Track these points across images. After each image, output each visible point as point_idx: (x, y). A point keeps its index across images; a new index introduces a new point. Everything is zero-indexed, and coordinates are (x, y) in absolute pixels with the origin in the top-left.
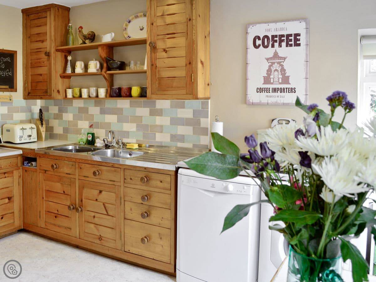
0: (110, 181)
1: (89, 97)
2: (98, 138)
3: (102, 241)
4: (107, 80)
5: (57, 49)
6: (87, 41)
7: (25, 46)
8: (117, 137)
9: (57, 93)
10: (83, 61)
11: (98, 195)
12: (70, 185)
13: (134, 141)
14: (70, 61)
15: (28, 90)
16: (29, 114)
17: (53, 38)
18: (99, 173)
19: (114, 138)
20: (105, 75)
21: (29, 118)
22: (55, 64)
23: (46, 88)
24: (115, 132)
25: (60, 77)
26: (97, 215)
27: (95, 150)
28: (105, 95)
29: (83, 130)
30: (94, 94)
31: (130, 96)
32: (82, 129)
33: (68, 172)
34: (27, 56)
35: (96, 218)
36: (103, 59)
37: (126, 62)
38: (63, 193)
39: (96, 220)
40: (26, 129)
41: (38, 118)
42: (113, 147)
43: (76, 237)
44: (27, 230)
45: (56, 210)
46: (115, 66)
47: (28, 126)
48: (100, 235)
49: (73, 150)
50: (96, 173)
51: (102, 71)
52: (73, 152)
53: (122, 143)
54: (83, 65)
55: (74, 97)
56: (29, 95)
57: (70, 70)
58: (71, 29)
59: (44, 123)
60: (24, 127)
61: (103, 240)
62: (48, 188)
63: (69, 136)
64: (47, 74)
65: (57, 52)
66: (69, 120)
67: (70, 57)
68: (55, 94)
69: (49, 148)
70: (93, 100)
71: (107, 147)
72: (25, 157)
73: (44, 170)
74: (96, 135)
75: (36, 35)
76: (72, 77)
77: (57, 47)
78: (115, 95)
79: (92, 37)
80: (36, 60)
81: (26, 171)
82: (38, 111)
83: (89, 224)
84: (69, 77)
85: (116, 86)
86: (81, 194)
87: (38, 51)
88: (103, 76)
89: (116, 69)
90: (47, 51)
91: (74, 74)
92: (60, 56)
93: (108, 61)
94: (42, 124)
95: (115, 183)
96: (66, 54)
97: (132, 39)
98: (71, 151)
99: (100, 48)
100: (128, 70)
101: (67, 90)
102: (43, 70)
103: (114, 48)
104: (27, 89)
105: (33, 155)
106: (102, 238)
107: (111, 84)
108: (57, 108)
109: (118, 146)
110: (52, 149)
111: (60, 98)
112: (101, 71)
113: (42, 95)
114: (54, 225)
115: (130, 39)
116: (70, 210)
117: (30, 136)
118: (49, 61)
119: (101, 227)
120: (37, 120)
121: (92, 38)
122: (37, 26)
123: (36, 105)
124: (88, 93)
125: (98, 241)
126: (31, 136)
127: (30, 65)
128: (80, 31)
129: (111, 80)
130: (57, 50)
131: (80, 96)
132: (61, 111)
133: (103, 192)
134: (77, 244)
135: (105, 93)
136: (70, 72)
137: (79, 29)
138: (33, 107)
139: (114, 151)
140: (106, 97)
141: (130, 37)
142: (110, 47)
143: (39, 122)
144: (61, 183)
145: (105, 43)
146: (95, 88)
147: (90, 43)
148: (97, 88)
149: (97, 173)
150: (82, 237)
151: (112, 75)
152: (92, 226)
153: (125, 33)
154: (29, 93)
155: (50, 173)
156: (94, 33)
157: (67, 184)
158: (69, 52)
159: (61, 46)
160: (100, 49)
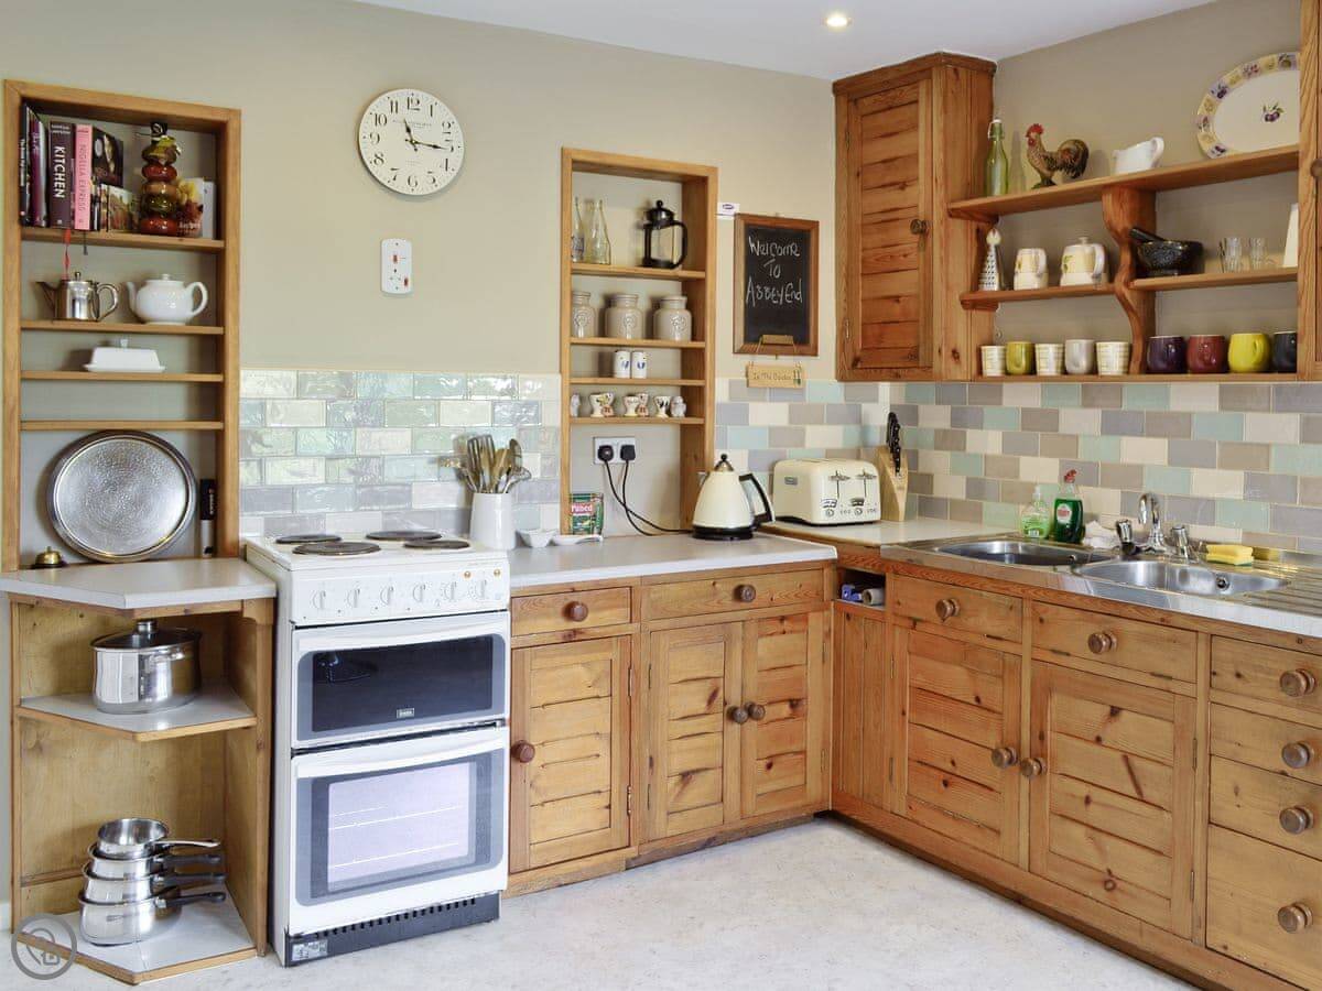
0: (1153, 674)
1: (1064, 371)
2: (1094, 518)
3: (1118, 894)
4: (1132, 311)
5: (953, 210)
6: (1057, 176)
7: (844, 203)
8: (1168, 519)
9: (951, 362)
10: (1041, 247)
11: (1104, 724)
12: (1002, 677)
13: (1235, 535)
14: (997, 247)
15: (854, 350)
16: (854, 429)
17: (938, 171)
18: (1111, 643)
19: (1155, 521)
20: (1128, 294)
21: (854, 442)
22: (945, 260)
23: (912, 342)
24: (1160, 500)
25: (960, 306)
26: (1096, 794)
27: (1083, 560)
28: (1122, 364)
29: (1038, 489)
30: (1084, 364)
31: (1223, 367)
32: (1036, 484)
33: (994, 631)
34: (849, 235)
35: (1092, 807)
36: (1117, 236)
37: (1206, 245)
38: (975, 703)
39: (1094, 814)
40: (848, 478)
41: (884, 443)
42: (1152, 553)
43: (1017, 866)
44: (843, 816)
45: (949, 760)
46: (1163, 261)
47: (853, 469)
48: (1110, 872)
49: (1007, 556)
50: (1101, 643)
51: (1116, 280)
52: (1007, 562)
53: (1189, 542)
54: (1043, 262)
55: (1007, 373)
56: (858, 366)
57: (996, 280)
58: (1001, 138)
59: (903, 460)
60: (843, 473)
61: (1122, 891)
62: (920, 680)
63: (989, 507)
64: (916, 296)
65: (950, 220)
66: (989, 452)
67: (997, 233)
68: (942, 364)
69: (925, 545)
70: (1079, 385)
71: (1130, 551)
72: (847, 570)
73: (910, 618)
74: (1086, 510)
75: (882, 166)
76: (1000, 305)
77: (953, 201)
78: (1162, 365)
79: (1077, 160)
80: (881, 251)
81: (848, 617)
82: (885, 422)
83: (1068, 823)
84: (989, 304)
85: (1166, 331)
86: (1039, 712)
87: (888, 218)
88: (1120, 299)
89: (1169, 272)
90: (917, 216)
91: (1007, 293)
92: (960, 231)
93: (1136, 242)
94: (898, 465)
95: (1175, 686)
96: (982, 225)
97: (1229, 157)
98: (999, 557)
99: (1110, 197)
100: (1213, 270)
101: (983, 348)
102: (903, 284)
103: (1160, 196)
104: (848, 347)
105: (874, 565)
106: (1117, 881)
107: (1147, 326)
108: (945, 411)
109: (1174, 551)
110: (936, 549)
111: (959, 378)
112: (1111, 280)
113: (899, 365)
114: (940, 810)
115: (1223, 155)
116: (1000, 764)
117: (859, 502)
118: (925, 249)
119: (1113, 841)
120: (880, 449)
121: (1076, 164)
122: (883, 136)
123: (875, 400)
124: (1060, 361)
125: (1099, 892)
126: (863, 501)
127: (861, 268)
128: (1032, 143)
129: (1145, 313)
130: (953, 214)
131: (1032, 370)
132: (958, 419)
133: (1125, 715)
134: (1021, 889)
135: (1122, 359)
136: (996, 288)
137: (1028, 135)
138: (865, 407)
139: (1161, 568)
140: (1128, 373)
141: (1223, 151)
142: (1146, 191)
143: (887, 458)
144: (968, 669)
145: (1127, 178)
146: (1084, 342)
147: (1065, 181)
148: (1090, 341)
149: (1104, 643)
150: (1039, 864)
151: (1149, 294)
152: (1078, 832)
153: (1205, 137)
154: (856, 360)
155: (931, 629)
156: (1083, 144)
157: (989, 672)
158: (992, 216)
159: (967, 198)
160: (1108, 201)
